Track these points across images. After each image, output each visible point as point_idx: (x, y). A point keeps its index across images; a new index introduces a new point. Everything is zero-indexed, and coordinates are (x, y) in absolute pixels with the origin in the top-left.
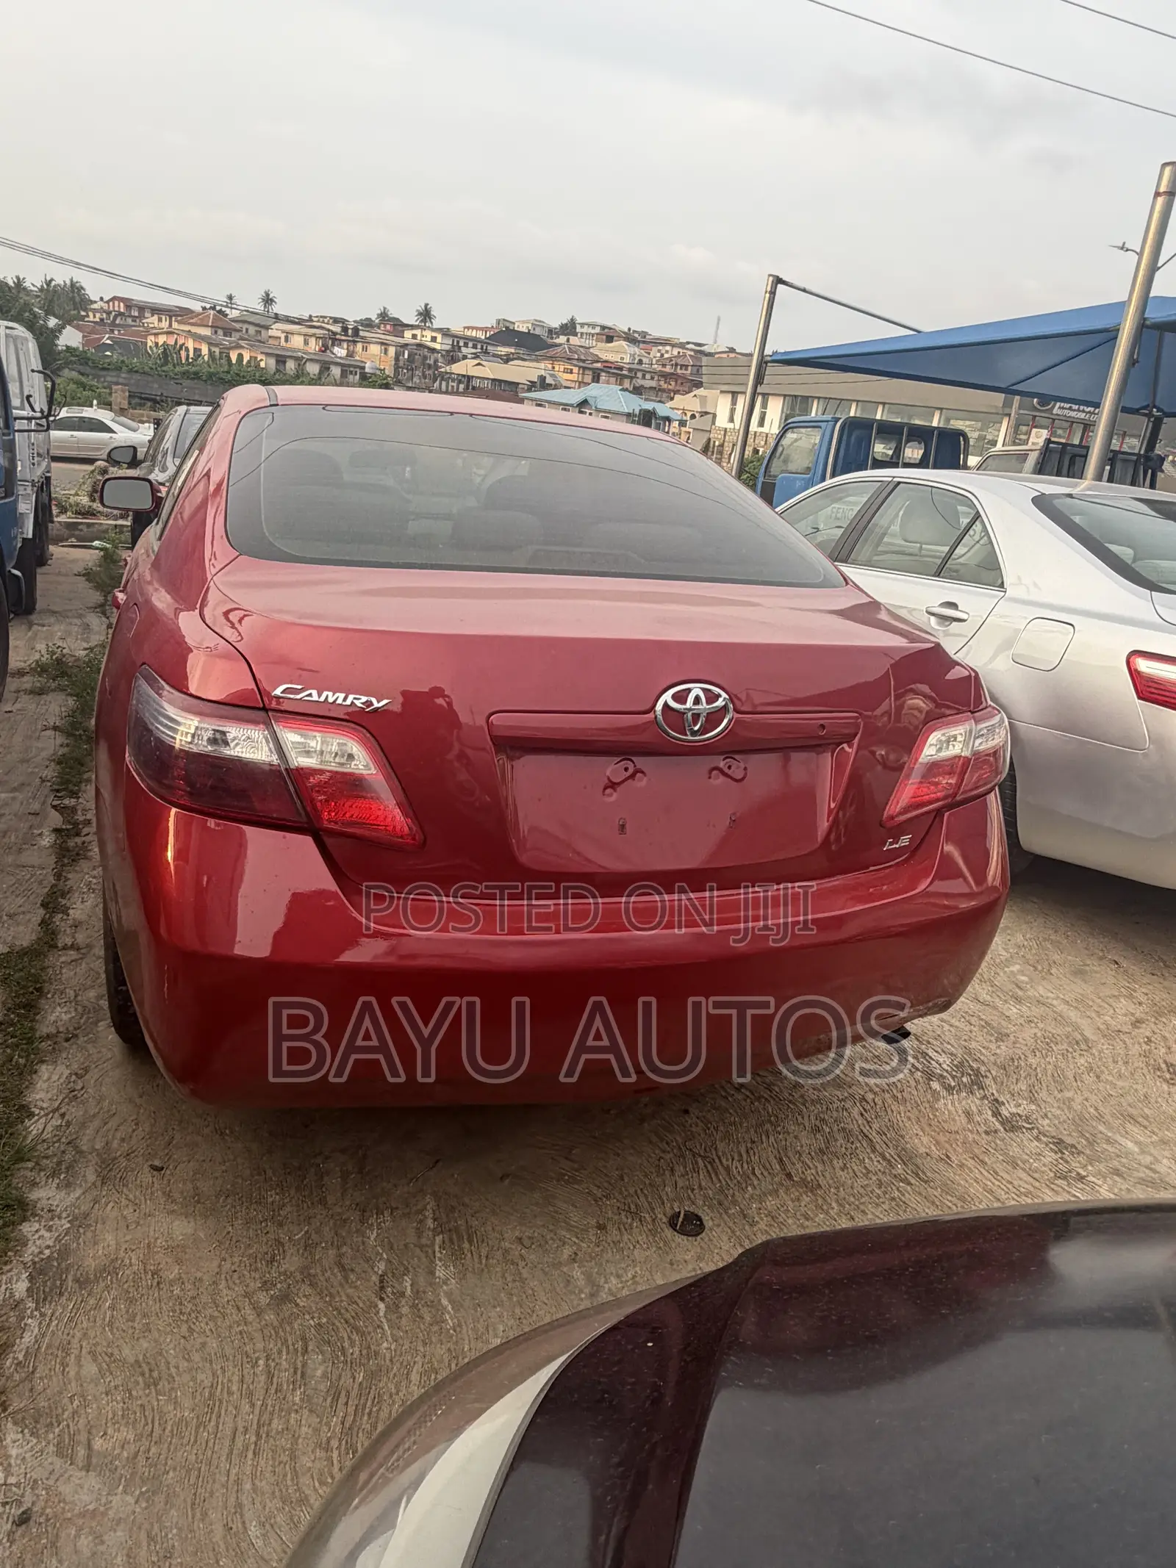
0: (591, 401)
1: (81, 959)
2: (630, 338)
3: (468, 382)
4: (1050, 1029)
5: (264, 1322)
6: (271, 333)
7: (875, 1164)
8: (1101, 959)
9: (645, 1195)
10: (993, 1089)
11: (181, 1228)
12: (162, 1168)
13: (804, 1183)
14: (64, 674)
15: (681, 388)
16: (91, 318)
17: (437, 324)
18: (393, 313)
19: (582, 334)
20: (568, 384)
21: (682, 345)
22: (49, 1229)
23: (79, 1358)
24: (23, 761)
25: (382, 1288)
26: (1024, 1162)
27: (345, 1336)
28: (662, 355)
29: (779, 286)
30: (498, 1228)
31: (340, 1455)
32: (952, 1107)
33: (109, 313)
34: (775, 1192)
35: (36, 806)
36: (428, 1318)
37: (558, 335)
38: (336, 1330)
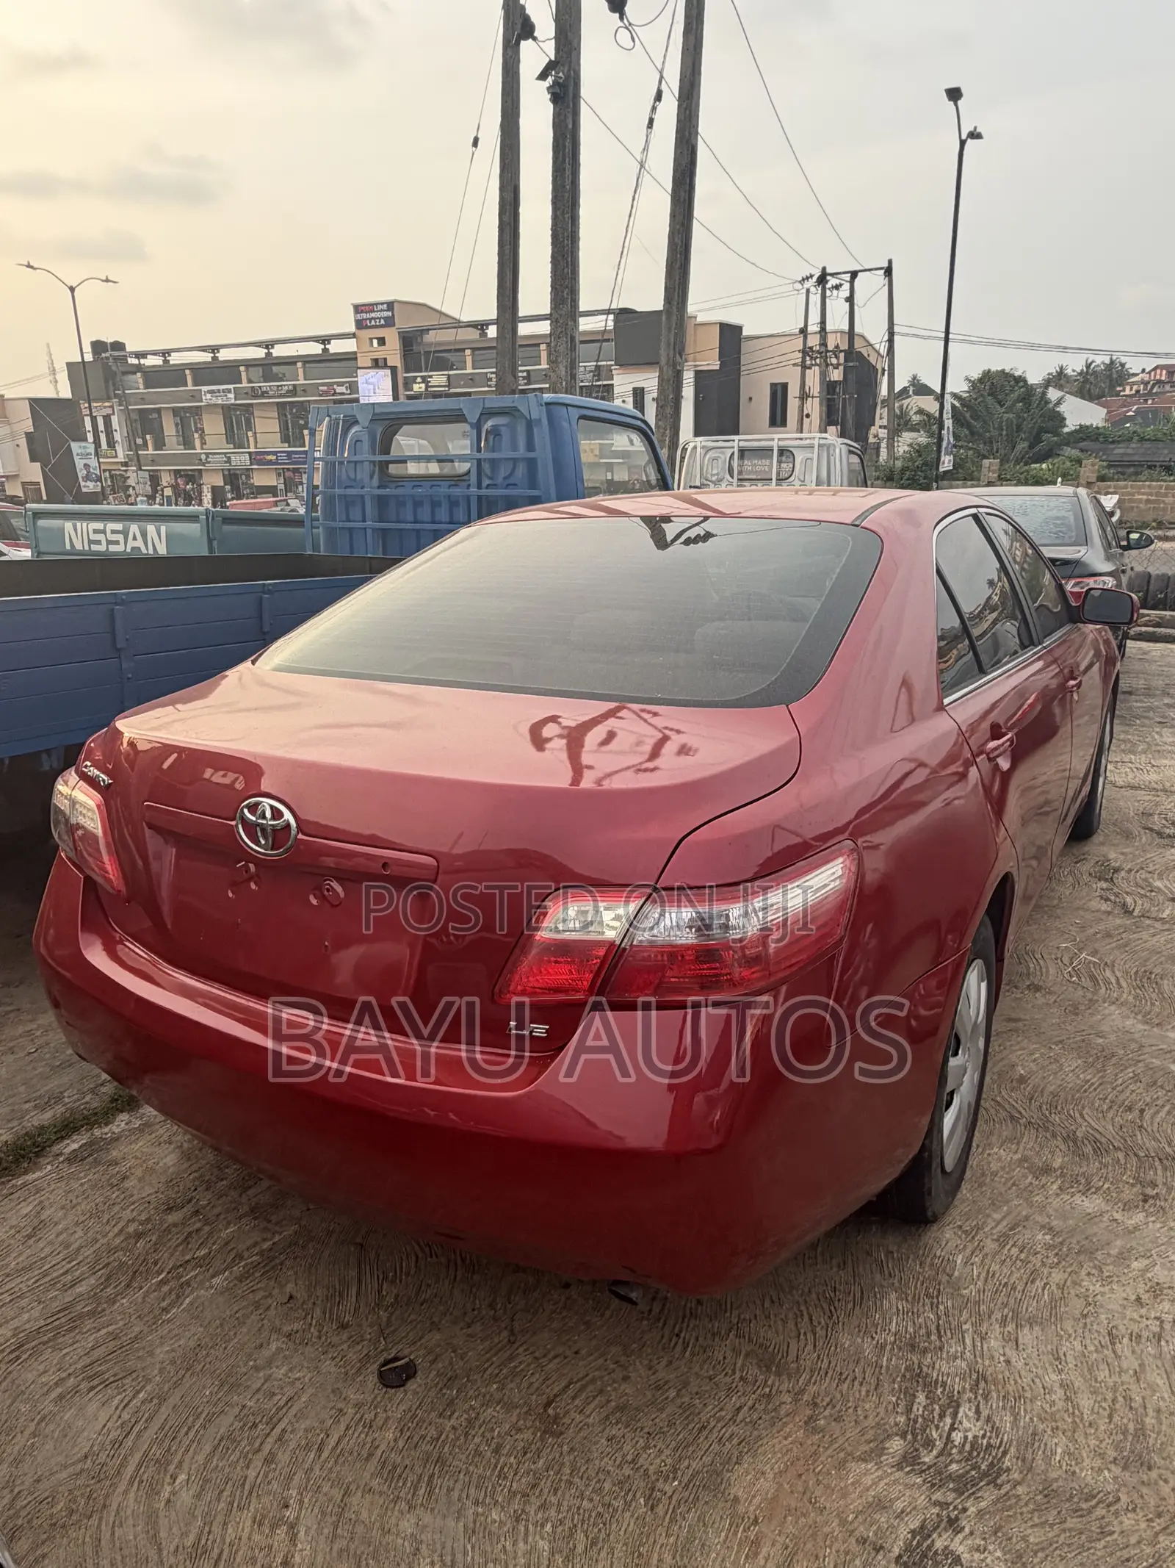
16: (1127, 392)
33: (1146, 384)
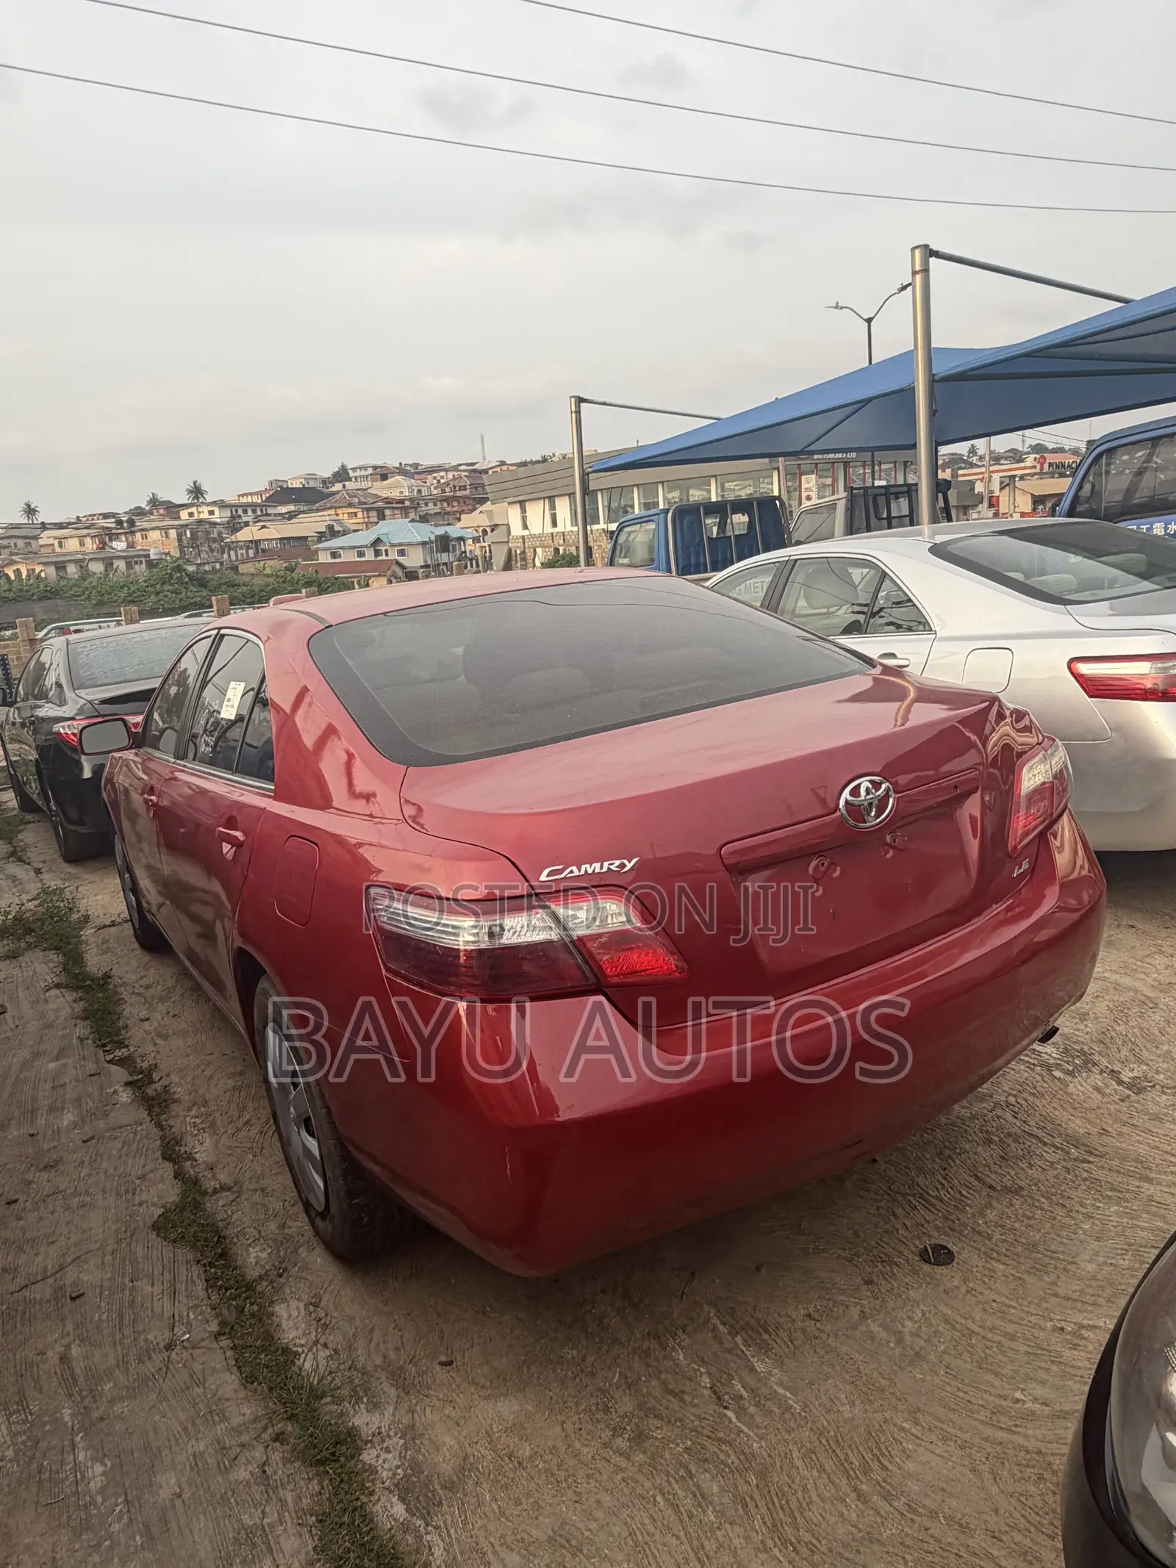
0: (384, 538)
1: (238, 1197)
2: (402, 471)
3: (257, 546)
4: (1116, 998)
5: (637, 1464)
6: (41, 542)
7: (1051, 1155)
8: (1118, 926)
9: (887, 1243)
10: (1104, 1062)
11: (507, 1408)
12: (452, 1362)
13: (1007, 1190)
14: (29, 931)
15: (464, 508)
17: (209, 499)
18: (163, 496)
19: (356, 478)
20: (355, 527)
21: (455, 468)
22: (388, 1450)
23: (495, 1553)
24: (48, 1026)
25: (719, 1398)
26: (1166, 1114)
27: (716, 1450)
28: (439, 481)
29: (582, 405)
30: (783, 1313)
31: (781, 1551)
32: (1081, 1086)
34: (989, 1205)
35: (91, 1067)
36: (777, 1411)
37: (333, 484)
38: (703, 1447)
